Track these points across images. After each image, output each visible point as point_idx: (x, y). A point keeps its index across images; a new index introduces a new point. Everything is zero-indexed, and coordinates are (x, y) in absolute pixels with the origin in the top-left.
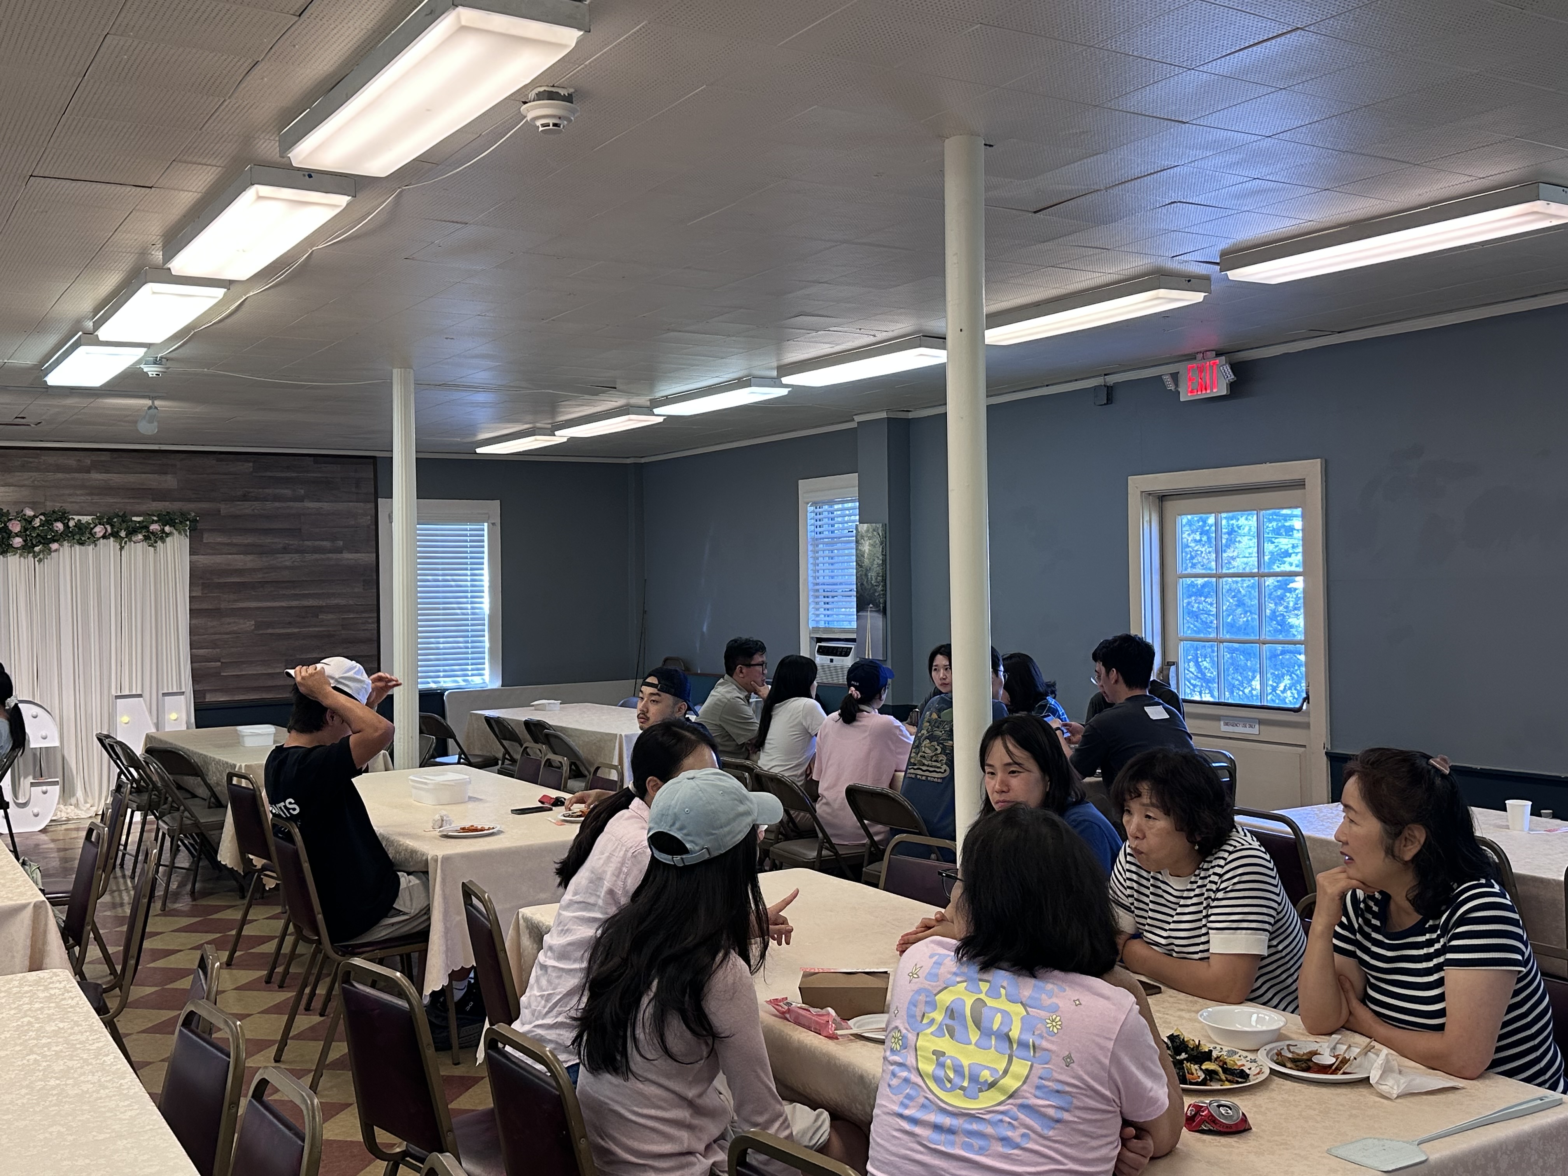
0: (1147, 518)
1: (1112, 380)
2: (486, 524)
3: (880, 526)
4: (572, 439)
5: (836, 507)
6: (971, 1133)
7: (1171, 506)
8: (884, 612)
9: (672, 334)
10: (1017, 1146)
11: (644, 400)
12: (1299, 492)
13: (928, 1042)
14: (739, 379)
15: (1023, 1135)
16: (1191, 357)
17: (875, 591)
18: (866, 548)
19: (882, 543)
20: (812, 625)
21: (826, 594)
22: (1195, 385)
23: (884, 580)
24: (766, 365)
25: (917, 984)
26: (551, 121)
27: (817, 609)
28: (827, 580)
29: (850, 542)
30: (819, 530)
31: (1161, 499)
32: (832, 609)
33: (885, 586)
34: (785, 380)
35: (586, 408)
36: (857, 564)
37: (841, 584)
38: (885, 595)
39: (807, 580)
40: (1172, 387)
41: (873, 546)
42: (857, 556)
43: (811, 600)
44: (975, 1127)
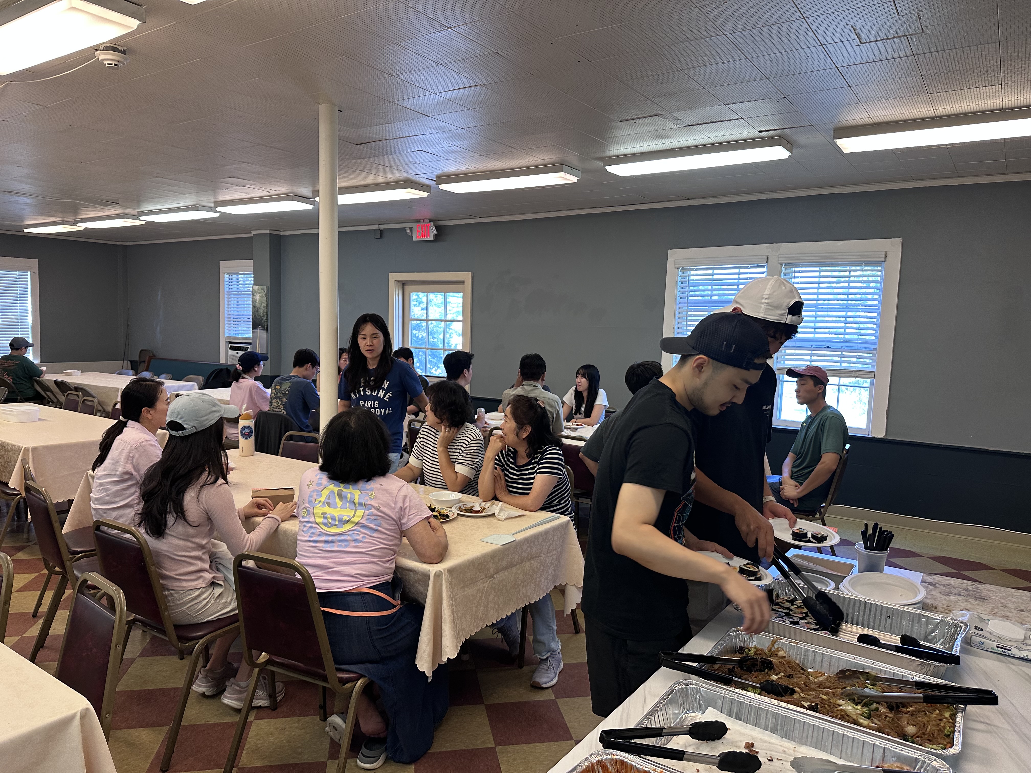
0: (397, 293)
1: (382, 227)
2: (29, 272)
3: (265, 287)
4: (86, 229)
5: (240, 276)
6: (340, 541)
7: (407, 288)
8: (267, 330)
9: (157, 179)
10: (361, 542)
11: (134, 212)
12: (462, 286)
13: (319, 510)
14: (192, 206)
15: (363, 537)
16: (418, 221)
17: (262, 319)
18: (258, 298)
19: (266, 296)
20: (226, 335)
21: (234, 320)
22: (420, 234)
23: (267, 314)
24: (208, 201)
25: (312, 489)
26: (113, 63)
27: (230, 327)
28: (235, 313)
29: (249, 294)
30: (231, 287)
31: (404, 284)
32: (237, 327)
33: (267, 317)
34: (218, 209)
35: (97, 212)
36: (253, 305)
37: (243, 315)
38: (267, 322)
39: (224, 312)
40: (409, 234)
41: (262, 297)
42: (252, 301)
43: (226, 322)
44: (342, 538)
